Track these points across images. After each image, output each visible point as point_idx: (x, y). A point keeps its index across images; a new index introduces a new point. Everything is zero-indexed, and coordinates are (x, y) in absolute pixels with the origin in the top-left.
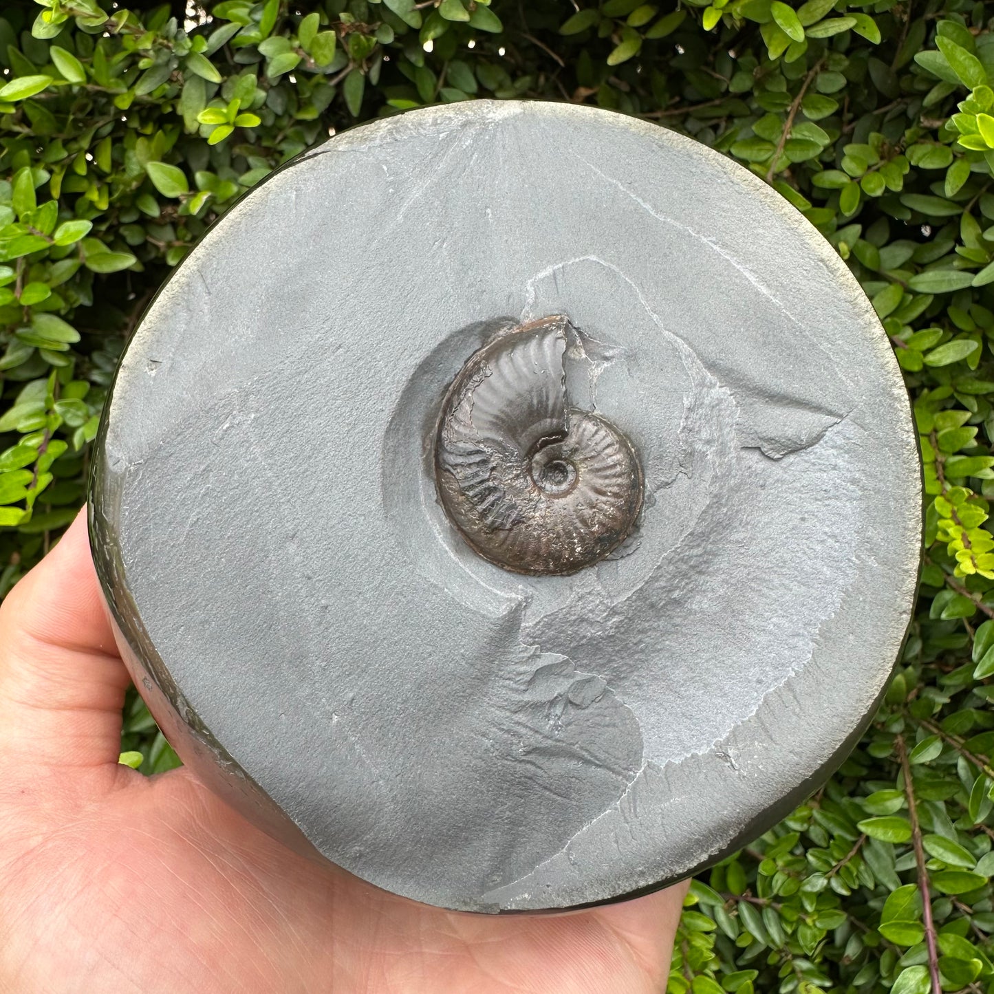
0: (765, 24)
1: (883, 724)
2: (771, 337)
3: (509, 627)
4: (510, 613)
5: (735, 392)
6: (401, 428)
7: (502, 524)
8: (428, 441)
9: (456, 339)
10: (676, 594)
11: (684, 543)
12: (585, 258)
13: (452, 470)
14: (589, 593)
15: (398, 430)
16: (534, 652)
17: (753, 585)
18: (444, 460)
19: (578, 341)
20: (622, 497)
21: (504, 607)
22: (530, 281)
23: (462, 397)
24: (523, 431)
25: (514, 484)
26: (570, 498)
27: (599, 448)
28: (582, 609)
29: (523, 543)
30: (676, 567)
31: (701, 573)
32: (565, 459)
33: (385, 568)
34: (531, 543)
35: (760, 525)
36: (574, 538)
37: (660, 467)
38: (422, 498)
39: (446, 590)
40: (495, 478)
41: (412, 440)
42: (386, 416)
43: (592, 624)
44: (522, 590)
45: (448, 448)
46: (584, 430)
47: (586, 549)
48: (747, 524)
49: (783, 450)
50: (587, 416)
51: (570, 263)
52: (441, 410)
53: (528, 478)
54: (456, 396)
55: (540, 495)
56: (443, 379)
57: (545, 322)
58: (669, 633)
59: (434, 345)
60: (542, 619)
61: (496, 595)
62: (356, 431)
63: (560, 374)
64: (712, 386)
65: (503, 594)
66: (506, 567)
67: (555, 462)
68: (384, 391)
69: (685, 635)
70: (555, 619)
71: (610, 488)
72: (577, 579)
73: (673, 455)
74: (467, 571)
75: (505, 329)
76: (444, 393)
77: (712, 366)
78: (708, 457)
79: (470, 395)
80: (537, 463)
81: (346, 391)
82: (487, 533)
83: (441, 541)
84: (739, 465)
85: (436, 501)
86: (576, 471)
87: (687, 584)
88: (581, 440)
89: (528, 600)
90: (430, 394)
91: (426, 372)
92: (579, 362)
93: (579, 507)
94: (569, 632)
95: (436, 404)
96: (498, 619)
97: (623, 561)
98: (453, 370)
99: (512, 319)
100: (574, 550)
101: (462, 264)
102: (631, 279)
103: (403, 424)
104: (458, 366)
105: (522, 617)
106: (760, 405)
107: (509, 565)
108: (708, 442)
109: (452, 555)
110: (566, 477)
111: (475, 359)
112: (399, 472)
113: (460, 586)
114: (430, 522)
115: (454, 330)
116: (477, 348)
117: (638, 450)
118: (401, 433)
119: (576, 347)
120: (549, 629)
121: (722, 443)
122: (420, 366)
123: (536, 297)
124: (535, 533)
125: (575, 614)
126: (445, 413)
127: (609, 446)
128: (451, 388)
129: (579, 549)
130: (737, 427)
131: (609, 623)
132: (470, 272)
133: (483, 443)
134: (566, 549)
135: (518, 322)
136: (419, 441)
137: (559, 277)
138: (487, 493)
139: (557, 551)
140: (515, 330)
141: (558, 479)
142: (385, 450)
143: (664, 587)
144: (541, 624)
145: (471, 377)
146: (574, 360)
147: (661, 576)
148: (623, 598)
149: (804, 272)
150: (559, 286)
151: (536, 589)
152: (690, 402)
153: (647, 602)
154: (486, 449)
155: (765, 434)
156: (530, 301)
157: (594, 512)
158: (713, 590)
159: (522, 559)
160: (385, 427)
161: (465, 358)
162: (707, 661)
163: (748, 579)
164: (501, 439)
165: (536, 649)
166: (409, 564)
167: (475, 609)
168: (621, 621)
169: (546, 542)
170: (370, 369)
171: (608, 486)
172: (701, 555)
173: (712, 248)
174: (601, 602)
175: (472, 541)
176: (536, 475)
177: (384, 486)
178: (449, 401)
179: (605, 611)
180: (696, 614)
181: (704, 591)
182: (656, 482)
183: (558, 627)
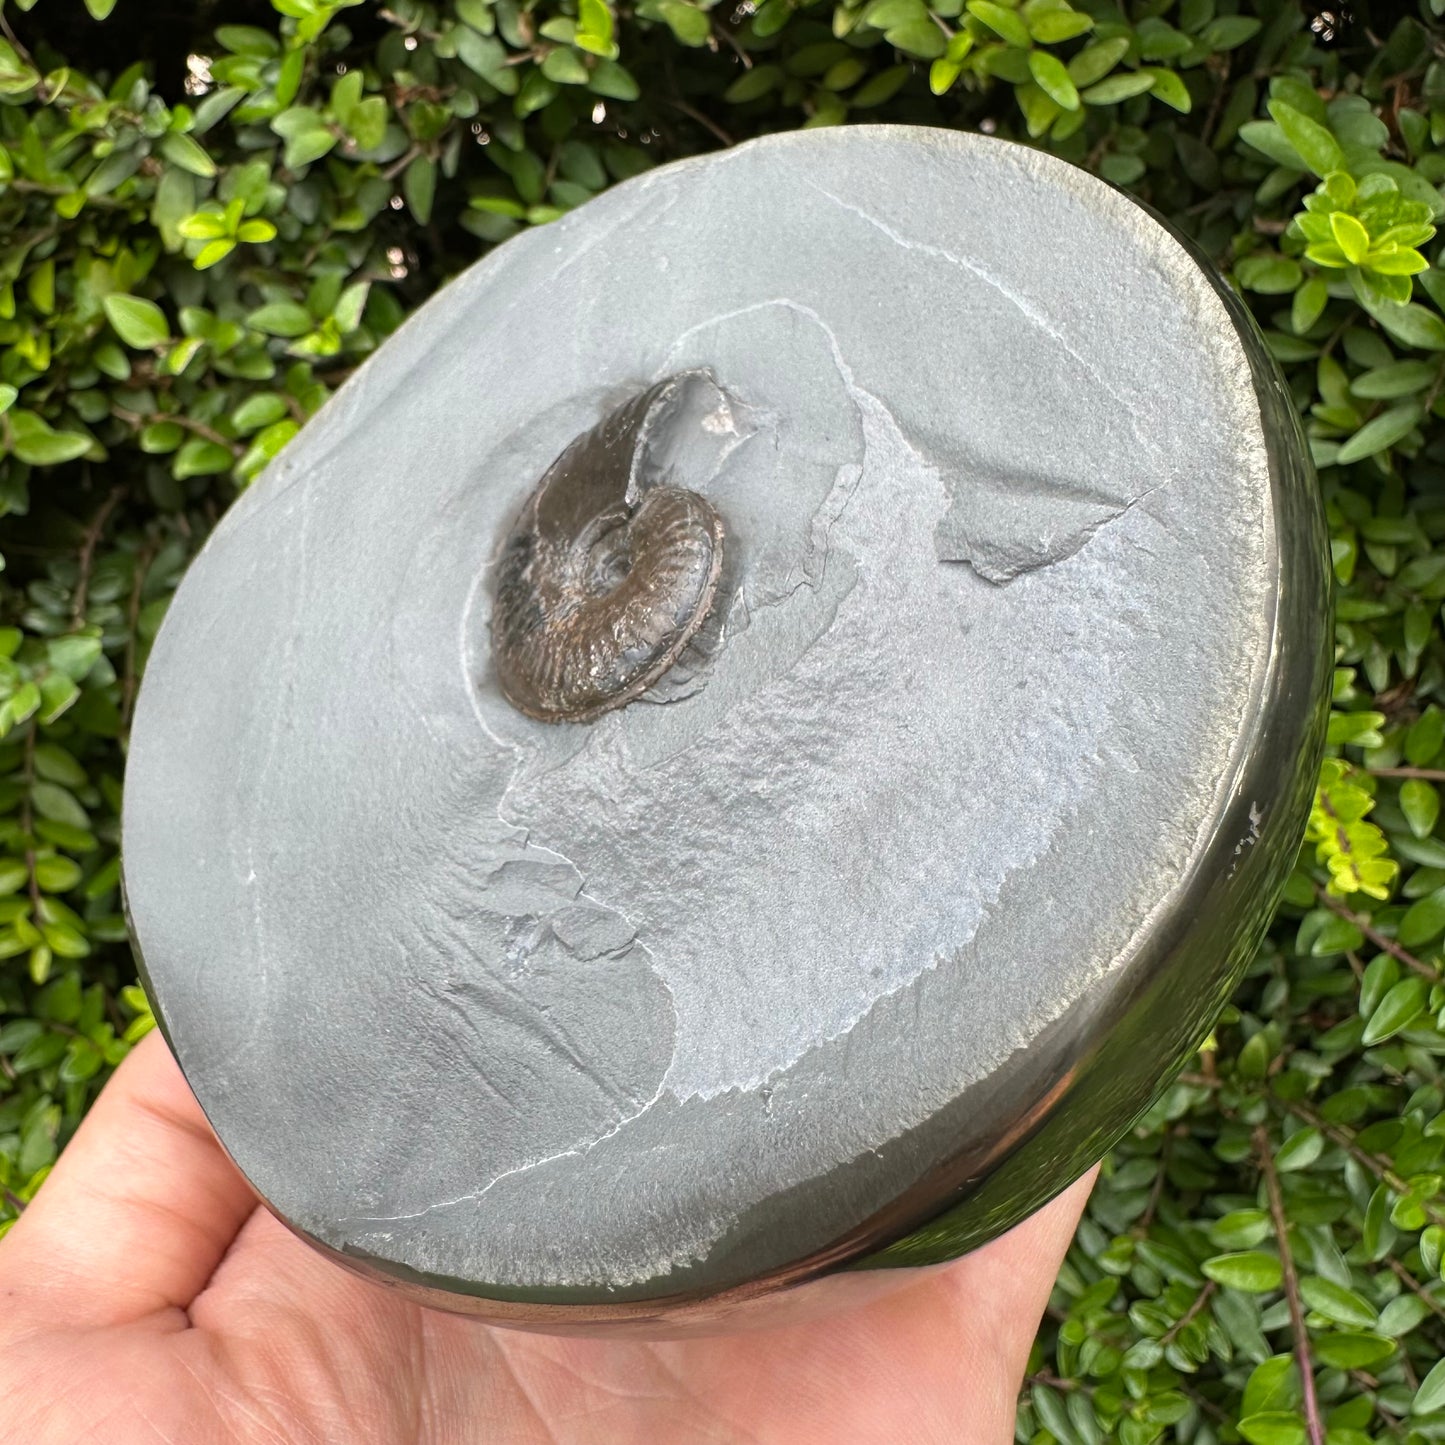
0: (1022, 85)
1: (1235, 1111)
3: (482, 783)
7: (519, 636)
10: (759, 786)
17: (911, 797)
19: (723, 407)
22: (683, 335)
28: (591, 774)
29: (535, 662)
36: (592, 653)
43: (604, 804)
49: (1010, 564)
51: (749, 310)
60: (536, 782)
61: (491, 741)
65: (501, 742)
66: (525, 711)
70: (552, 785)
77: (915, 435)
78: (860, 564)
82: (506, 652)
83: (464, 670)
87: (783, 772)
89: (530, 755)
91: (514, 451)
92: (718, 436)
94: (571, 813)
97: (672, 709)
100: (588, 672)
102: (828, 324)
105: (512, 777)
106: (984, 493)
107: (526, 706)
109: (469, 687)
114: (462, 645)
119: (719, 415)
120: (543, 802)
123: (684, 353)
124: (551, 647)
125: (579, 781)
129: (595, 670)
130: (939, 528)
131: (630, 807)
134: (579, 670)
137: (725, 327)
138: (516, 594)
139: (569, 674)
143: (734, 766)
144: (533, 791)
146: (711, 433)
150: (720, 339)
155: (978, 536)
159: (533, 689)
165: (521, 832)
169: (560, 660)
173: (974, 273)
180: (800, 837)
181: (822, 798)
182: (759, 594)
183: (555, 800)
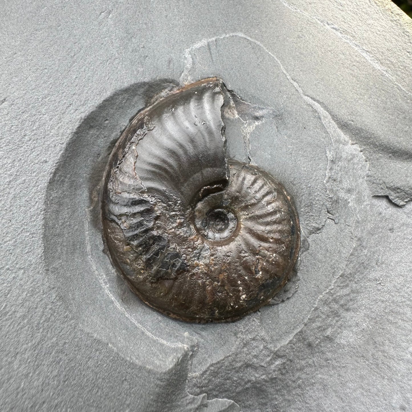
2: (389, 103)
3: (176, 380)
4: (177, 364)
5: (364, 149)
6: (66, 180)
7: (167, 273)
8: (95, 193)
9: (121, 97)
10: (329, 332)
11: (336, 285)
12: (234, 34)
13: (117, 220)
14: (254, 339)
15: (63, 181)
16: (202, 402)
17: (390, 318)
18: (109, 211)
19: (232, 102)
20: (284, 243)
21: (170, 359)
22: (187, 50)
23: (126, 150)
24: (185, 181)
25: (178, 233)
26: (232, 246)
27: (259, 195)
28: (247, 354)
29: (188, 291)
30: (330, 308)
31: (348, 310)
32: (226, 208)
33: (46, 324)
34: (196, 292)
35: (392, 264)
36: (239, 286)
37: (311, 214)
38: (89, 248)
39: (110, 345)
40: (159, 228)
41: (78, 192)
42: (50, 167)
43: (256, 369)
44: (188, 338)
45: (113, 199)
46: (244, 179)
47: (250, 297)
48: (382, 263)
49: (407, 198)
50: (245, 167)
51: (222, 37)
52: (108, 164)
53: (192, 227)
54: (121, 150)
55: (203, 242)
56: (110, 135)
57: (203, 83)
58: (321, 367)
59: (99, 100)
60: (208, 368)
61: (162, 345)
62: (18, 182)
63: (220, 125)
64: (345, 143)
65: (169, 344)
66: (172, 315)
67: (216, 210)
68: (48, 143)
69: (334, 368)
70: (221, 367)
71: (272, 235)
72: (241, 326)
73: (322, 203)
74: (134, 321)
75: (166, 90)
76: (110, 148)
77: (344, 126)
78: (350, 204)
79: (134, 148)
80: (200, 211)
81: (9, 142)
82: (152, 283)
83: (107, 291)
84: (371, 211)
85: (103, 251)
86: (237, 218)
87: (337, 321)
88: (241, 189)
89: (194, 350)
90: (96, 148)
91: (91, 127)
92: (232, 121)
93: (242, 255)
94: (235, 379)
95: (102, 159)
96: (165, 373)
97: (283, 305)
98: (118, 127)
99: (172, 81)
100: (238, 297)
101: (127, 32)
102: (273, 54)
103: (68, 176)
104: (124, 123)
105: (189, 367)
106: (384, 160)
107: (174, 314)
108: (349, 191)
109: (118, 304)
110: (227, 225)
111: (139, 117)
112: (63, 224)
113: (125, 339)
114: (96, 272)
115: (118, 88)
116: (141, 107)
117: (292, 198)
118: (66, 185)
119: (230, 108)
120: (215, 377)
121: (359, 192)
122: (85, 120)
123: (194, 63)
124: (200, 282)
125: (240, 361)
126: (111, 167)
127: (268, 194)
128: (117, 144)
129: (244, 296)
130: (368, 178)
131: (273, 367)
132: (133, 40)
133: (147, 192)
134: (231, 297)
135: (178, 85)
136: (85, 194)
137: (213, 48)
138: (151, 242)
139: (222, 299)
140: (176, 91)
141: (219, 227)
142: (48, 201)
143: (320, 327)
144: (208, 373)
145: (135, 131)
146: (229, 119)
147: (317, 317)
148: (285, 342)
149: (408, 54)
150: (213, 56)
151: (202, 337)
152: (332, 155)
153: (305, 343)
154: (149, 199)
155: (392, 184)
156: (189, 66)
157: (258, 259)
158: (357, 325)
159: (187, 308)
160: (48, 178)
161: (130, 116)
162: (355, 391)
163: (386, 313)
164: (165, 189)
165: (204, 397)
166: (71, 319)
167: (140, 364)
168: (284, 363)
169: (211, 290)
170: (34, 122)
171: (270, 232)
172: (348, 295)
173: (335, 34)
174: (265, 347)
175: (138, 290)
176: (199, 225)
177: (45, 238)
178: (116, 156)
179: (269, 356)
180: (344, 348)
181: (350, 326)
182: (309, 228)
183: (224, 374)
